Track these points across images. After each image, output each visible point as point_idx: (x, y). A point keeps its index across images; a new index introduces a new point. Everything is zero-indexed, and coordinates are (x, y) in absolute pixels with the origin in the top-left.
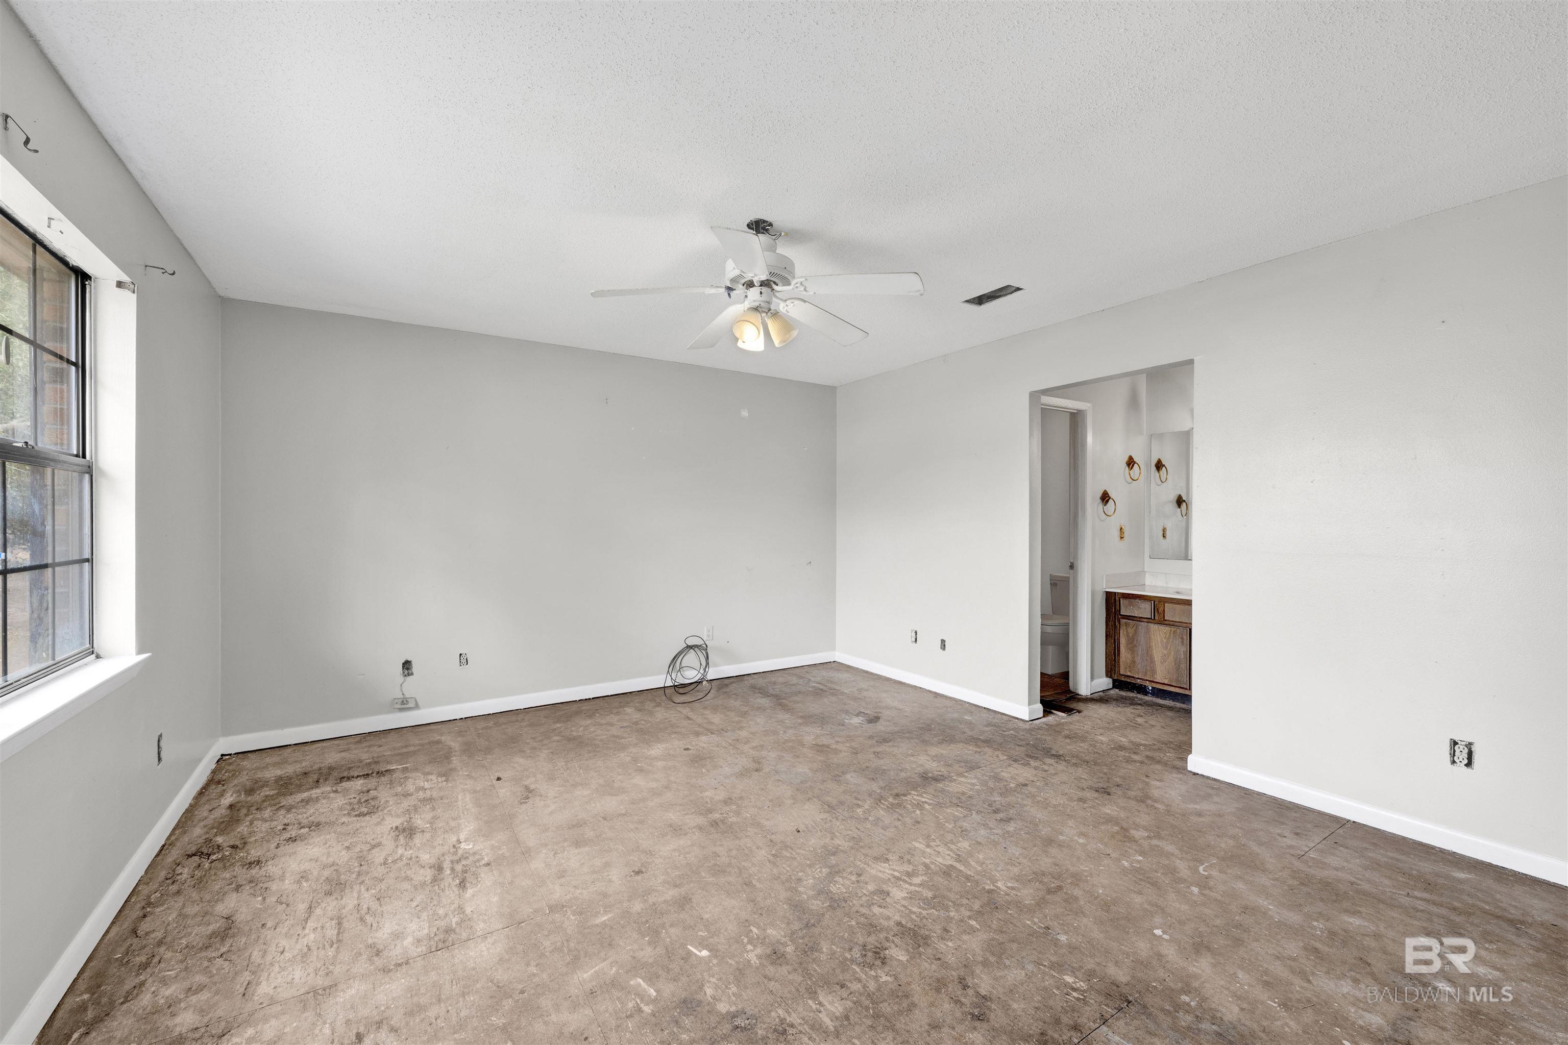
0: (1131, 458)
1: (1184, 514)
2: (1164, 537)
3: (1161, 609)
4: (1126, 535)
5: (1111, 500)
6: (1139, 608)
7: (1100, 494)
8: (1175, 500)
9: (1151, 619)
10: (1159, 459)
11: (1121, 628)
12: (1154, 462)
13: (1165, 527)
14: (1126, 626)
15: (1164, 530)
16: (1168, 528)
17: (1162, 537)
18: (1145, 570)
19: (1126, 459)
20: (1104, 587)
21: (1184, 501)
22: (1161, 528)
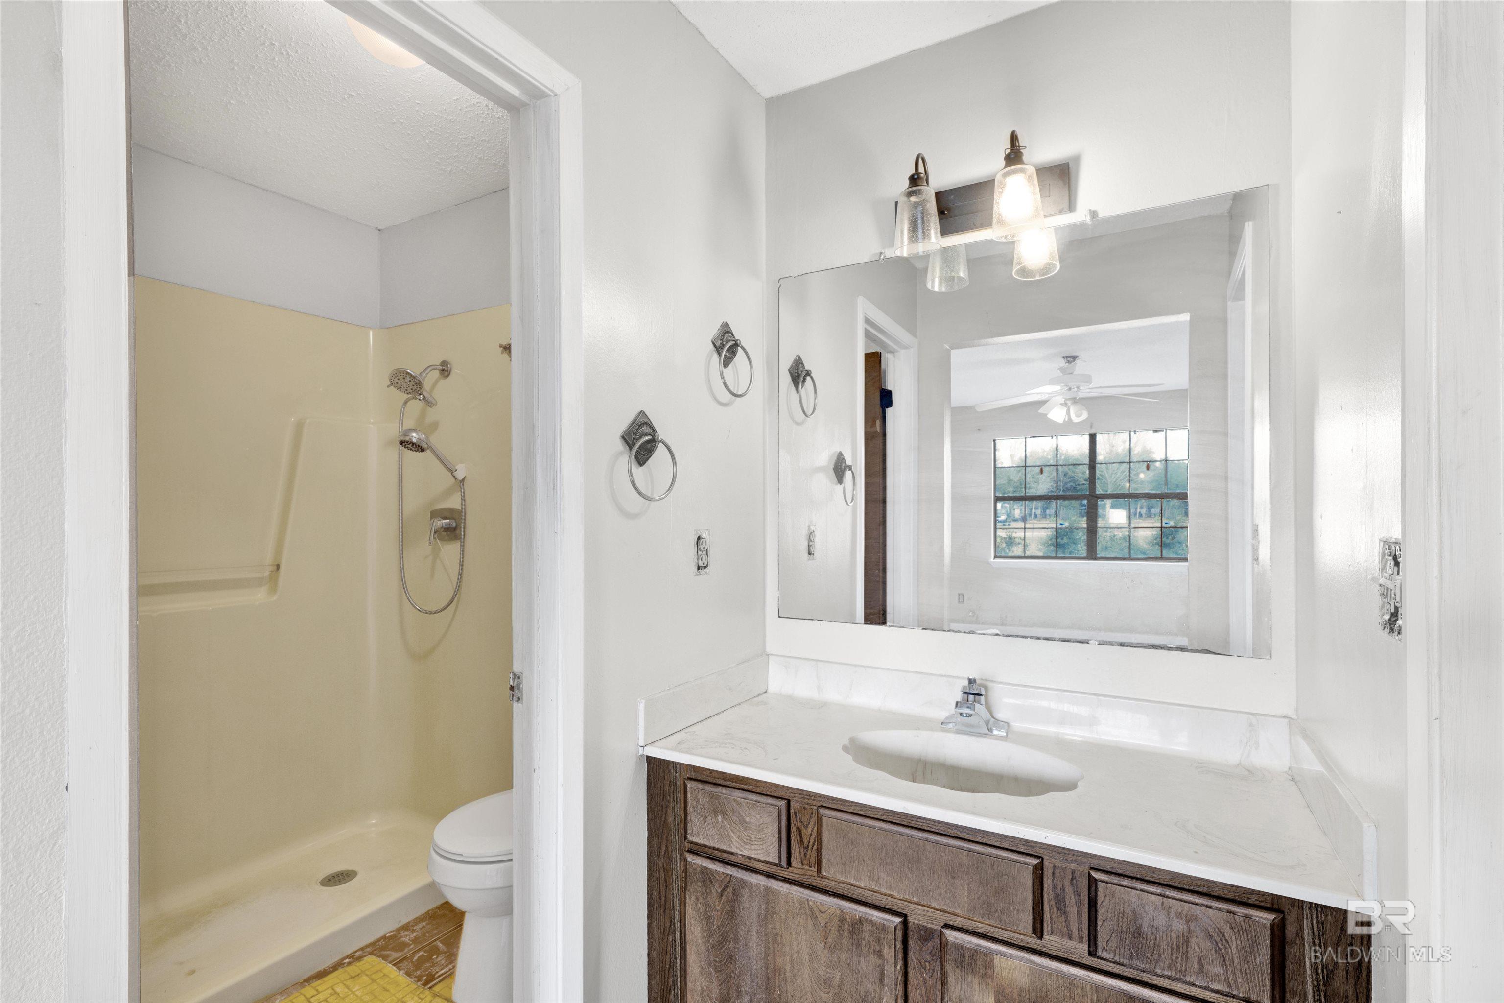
0: (726, 330)
1: (849, 499)
2: (810, 554)
3: (809, 831)
4: (715, 559)
5: (660, 449)
6: (743, 822)
7: (623, 425)
8: (832, 465)
9: (779, 865)
10: (799, 357)
11: (691, 888)
12: (786, 363)
13: (813, 528)
14: (704, 882)
15: (810, 537)
16: (817, 533)
17: (806, 555)
18: (768, 650)
19: (713, 331)
20: (642, 743)
21: (850, 468)
22: (805, 532)
